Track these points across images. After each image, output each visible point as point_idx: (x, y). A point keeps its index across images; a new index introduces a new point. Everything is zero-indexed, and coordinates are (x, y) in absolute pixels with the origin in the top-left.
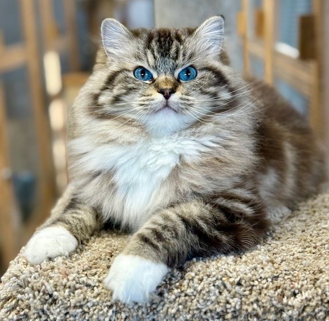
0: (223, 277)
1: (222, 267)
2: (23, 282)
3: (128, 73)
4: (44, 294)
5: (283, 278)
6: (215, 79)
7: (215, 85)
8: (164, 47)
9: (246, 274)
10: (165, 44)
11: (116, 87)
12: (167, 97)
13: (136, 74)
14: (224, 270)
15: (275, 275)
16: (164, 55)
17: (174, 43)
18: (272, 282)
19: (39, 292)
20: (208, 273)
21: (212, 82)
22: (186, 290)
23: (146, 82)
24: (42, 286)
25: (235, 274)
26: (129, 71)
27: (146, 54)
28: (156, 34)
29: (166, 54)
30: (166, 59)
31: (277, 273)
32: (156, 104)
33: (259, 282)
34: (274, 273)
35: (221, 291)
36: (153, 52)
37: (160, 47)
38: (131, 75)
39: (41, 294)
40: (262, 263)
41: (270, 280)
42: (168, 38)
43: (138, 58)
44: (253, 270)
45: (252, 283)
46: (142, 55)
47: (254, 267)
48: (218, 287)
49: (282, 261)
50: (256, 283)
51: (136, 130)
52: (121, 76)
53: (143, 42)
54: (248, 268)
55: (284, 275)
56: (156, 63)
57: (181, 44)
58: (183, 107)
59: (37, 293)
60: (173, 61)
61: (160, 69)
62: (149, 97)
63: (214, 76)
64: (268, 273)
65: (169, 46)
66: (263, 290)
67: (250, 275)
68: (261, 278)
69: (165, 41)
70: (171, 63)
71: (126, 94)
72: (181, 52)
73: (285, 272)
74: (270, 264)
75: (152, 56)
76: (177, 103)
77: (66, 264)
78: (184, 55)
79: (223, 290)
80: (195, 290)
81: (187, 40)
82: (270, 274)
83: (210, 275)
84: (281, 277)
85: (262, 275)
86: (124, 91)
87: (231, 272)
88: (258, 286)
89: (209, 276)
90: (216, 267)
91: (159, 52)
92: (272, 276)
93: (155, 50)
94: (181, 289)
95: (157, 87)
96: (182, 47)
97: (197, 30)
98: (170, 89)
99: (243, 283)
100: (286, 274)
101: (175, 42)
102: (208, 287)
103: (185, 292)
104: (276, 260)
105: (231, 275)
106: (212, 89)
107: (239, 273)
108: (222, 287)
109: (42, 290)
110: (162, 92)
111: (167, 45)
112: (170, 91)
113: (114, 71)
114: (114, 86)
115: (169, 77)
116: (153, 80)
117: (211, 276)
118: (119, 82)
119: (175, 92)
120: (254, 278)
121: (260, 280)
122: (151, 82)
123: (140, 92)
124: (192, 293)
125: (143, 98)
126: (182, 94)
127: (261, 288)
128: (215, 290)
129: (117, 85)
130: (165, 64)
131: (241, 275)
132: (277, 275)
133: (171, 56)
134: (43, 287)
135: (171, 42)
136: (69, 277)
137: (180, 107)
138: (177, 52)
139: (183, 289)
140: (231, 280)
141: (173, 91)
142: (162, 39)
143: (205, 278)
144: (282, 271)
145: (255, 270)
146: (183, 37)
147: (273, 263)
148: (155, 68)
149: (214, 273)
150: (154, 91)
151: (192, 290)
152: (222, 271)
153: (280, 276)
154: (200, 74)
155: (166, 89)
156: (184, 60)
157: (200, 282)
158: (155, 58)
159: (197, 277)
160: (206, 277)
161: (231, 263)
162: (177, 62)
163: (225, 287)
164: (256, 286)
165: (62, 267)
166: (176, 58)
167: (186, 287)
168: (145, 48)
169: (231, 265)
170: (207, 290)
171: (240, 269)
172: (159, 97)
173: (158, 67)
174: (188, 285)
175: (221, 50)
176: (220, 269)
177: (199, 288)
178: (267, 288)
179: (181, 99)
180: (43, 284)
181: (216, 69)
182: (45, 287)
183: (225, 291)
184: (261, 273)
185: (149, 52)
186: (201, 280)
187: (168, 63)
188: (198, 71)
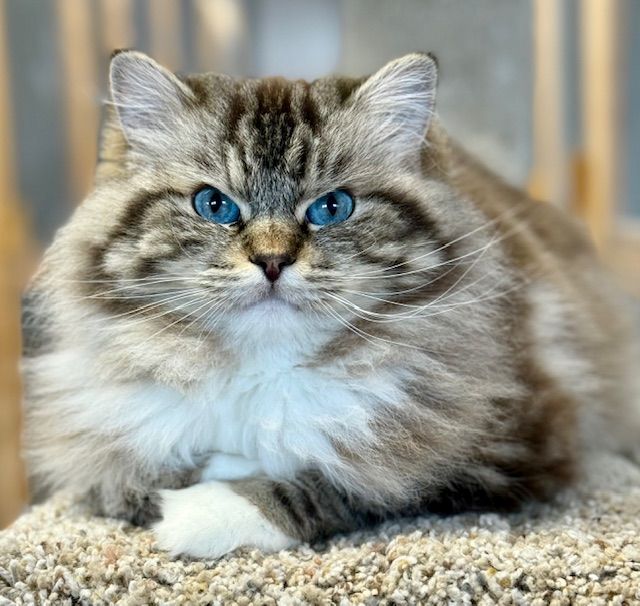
0: (481, 569)
1: (481, 549)
2: (12, 576)
3: (177, 201)
4: (60, 596)
5: (628, 575)
6: (399, 222)
7: (401, 237)
8: (269, 142)
9: (536, 564)
10: (274, 133)
11: (147, 237)
12: (272, 276)
13: (197, 203)
14: (484, 555)
15: (607, 568)
16: (271, 165)
17: (297, 131)
18: (600, 581)
19: (49, 592)
20: (448, 560)
21: (391, 231)
22: (392, 592)
23: (223, 225)
24: (57, 578)
25: (509, 562)
26: (181, 195)
27: (224, 156)
28: (252, 99)
29: (276, 162)
30: (275, 175)
31: (612, 565)
32: (243, 289)
33: (569, 583)
34: (605, 563)
35: (476, 598)
36: (242, 153)
37: (261, 141)
38: (186, 206)
39: (54, 595)
40: (576, 545)
41: (594, 577)
42: (282, 116)
43: (203, 162)
44: (553, 557)
45: (550, 582)
46: (213, 156)
47: (557, 550)
48: (468, 588)
49: (625, 544)
50: (561, 583)
51: (197, 345)
52: (161, 208)
53: (216, 122)
54: (543, 552)
55: (629, 570)
56: (250, 184)
57: (314, 133)
58: (316, 297)
59: (42, 593)
60: (293, 184)
61: (259, 198)
62: (226, 272)
63: (396, 214)
64: (591, 562)
65: (284, 139)
66: (578, 596)
67: (545, 565)
68: (573, 575)
69: (273, 123)
70: (287, 188)
71: (171, 257)
72: (315, 157)
73: (631, 564)
74: (596, 547)
75: (239, 164)
76: (300, 290)
77: (114, 538)
78: (322, 164)
79: (480, 596)
80: (411, 592)
81: (332, 118)
82: (595, 564)
83: (451, 564)
84: (621, 573)
85: (577, 569)
86: (166, 248)
87: (501, 561)
88: (565, 591)
89: (448, 566)
90: (465, 547)
91: (257, 156)
92: (599, 571)
93: (247, 150)
94: (379, 590)
95: (248, 246)
96: (317, 142)
97: (363, 88)
98: (282, 256)
99: (529, 581)
100: (633, 569)
101: (301, 129)
102: (445, 589)
103: (388, 596)
104: (610, 542)
105: (500, 566)
106: (391, 250)
107: (520, 560)
108: (479, 589)
109: (56, 587)
110: (260, 261)
111: (279, 137)
112: (280, 261)
113: (143, 190)
114: (142, 232)
115: (282, 223)
116: (240, 225)
117: (454, 567)
118: (156, 223)
119: (295, 261)
120: (556, 571)
121: (570, 578)
122: (236, 229)
123: (208, 253)
124: (406, 599)
125: (213, 271)
126: (313, 267)
127: (572, 595)
128: (462, 595)
129: (149, 232)
130: (271, 187)
131: (525, 566)
132: (612, 569)
133: (288, 169)
134: (60, 581)
135: (289, 129)
136: (118, 562)
137: (306, 299)
138: (304, 157)
139: (384, 588)
140: (501, 575)
141: (288, 260)
142: (266, 118)
143: (439, 569)
144: (624, 562)
145: (557, 558)
146: (323, 111)
147: (603, 546)
148: (247, 196)
149: (460, 561)
150: (239, 256)
151: (405, 593)
152: (480, 556)
153: (620, 571)
154: (361, 208)
155: (271, 256)
156: (320, 176)
157: (426, 578)
158: (247, 170)
159: (421, 566)
160: (442, 568)
161: (500, 542)
162: (304, 184)
163: (485, 587)
164: (561, 589)
165: (106, 543)
166: (300, 174)
167: (391, 584)
168: (222, 139)
169: (500, 546)
170: (444, 594)
171: (521, 552)
172: (253, 274)
173: (253, 194)
174: (397, 583)
175: (423, 143)
176: (475, 552)
177: (424, 590)
178: (587, 593)
179: (311, 279)
180: (60, 575)
181: (404, 195)
182: (64, 581)
183: (486, 596)
184: (573, 564)
185: (232, 152)
186: (430, 574)
187: (280, 184)
188: (358, 201)
